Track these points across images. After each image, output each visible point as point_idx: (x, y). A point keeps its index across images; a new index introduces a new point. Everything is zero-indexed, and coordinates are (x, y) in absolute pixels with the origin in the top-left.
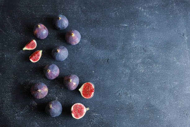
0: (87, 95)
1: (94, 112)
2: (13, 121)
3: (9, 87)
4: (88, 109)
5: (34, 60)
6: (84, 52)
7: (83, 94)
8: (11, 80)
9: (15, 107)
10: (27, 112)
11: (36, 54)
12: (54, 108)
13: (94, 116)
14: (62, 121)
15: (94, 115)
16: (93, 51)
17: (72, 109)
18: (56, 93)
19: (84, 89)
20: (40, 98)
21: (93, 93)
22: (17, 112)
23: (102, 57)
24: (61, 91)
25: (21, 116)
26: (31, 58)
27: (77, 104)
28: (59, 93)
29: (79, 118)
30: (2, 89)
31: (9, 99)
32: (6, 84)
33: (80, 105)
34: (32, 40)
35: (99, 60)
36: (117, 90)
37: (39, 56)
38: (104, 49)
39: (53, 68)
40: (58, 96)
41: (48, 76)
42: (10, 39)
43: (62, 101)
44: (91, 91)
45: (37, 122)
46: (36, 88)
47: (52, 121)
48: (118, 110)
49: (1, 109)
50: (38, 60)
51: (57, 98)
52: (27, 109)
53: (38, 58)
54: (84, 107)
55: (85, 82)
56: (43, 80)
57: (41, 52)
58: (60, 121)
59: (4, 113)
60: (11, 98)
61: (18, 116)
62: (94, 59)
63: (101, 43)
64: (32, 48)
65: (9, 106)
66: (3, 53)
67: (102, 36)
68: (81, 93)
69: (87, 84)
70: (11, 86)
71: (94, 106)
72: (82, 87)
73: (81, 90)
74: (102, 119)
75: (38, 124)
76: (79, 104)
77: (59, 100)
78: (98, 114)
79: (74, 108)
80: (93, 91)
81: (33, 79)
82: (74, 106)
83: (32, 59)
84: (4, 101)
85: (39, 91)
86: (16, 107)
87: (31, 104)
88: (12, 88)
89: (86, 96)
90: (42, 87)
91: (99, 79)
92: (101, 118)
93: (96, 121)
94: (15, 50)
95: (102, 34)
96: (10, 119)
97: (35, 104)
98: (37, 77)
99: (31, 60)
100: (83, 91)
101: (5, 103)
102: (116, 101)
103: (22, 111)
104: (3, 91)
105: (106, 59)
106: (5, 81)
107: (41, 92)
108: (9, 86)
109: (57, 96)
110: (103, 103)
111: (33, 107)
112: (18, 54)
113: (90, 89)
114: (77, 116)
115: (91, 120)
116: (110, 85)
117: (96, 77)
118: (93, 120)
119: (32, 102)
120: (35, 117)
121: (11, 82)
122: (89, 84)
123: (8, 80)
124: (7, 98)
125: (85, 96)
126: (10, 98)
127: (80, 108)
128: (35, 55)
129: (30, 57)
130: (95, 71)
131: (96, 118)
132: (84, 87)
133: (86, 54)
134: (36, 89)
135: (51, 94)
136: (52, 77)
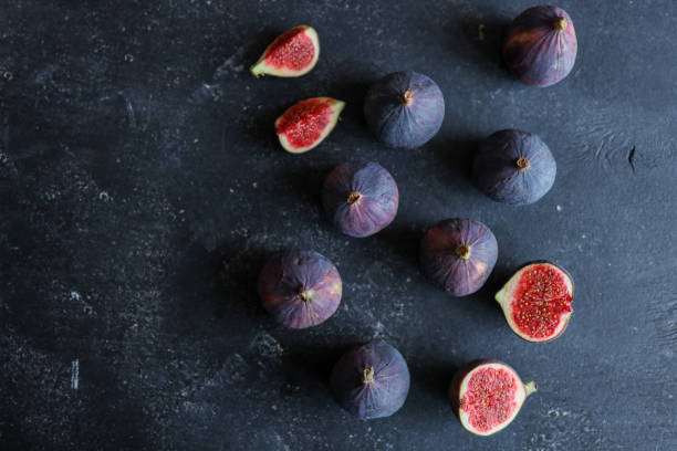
0: (538, 324)
1: (557, 400)
2: (170, 421)
3: (150, 259)
4: (531, 388)
5: (298, 143)
6: (518, 110)
7: (516, 318)
8: (158, 226)
9: (179, 356)
10: (237, 383)
11: (315, 113)
12: (382, 382)
13: (554, 423)
14: (399, 436)
15: (553, 415)
16: (559, 105)
17: (464, 389)
18: (376, 303)
19: (521, 293)
20: (305, 324)
21: (565, 317)
22: (188, 383)
23: (607, 138)
24: (398, 294)
25: (208, 401)
26: (284, 128)
27: (486, 366)
28: (387, 301)
29: (489, 433)
30: (116, 267)
31: (148, 319)
32: (136, 243)
33: (500, 371)
34: (300, 31)
35: (588, 152)
36: (671, 304)
37: (322, 124)
38: (615, 97)
39: (374, 183)
40: (384, 317)
41: (350, 221)
42: (154, 26)
43: (405, 342)
44: (559, 308)
45: (280, 434)
46: (289, 279)
47: (352, 433)
48: (667, 400)
49: (115, 362)
50: (316, 143)
51: (379, 325)
52: (238, 369)
53: (317, 136)
54: (518, 382)
55: (530, 263)
56: (317, 234)
57: (337, 107)
58: (389, 435)
59: (125, 382)
60: (160, 313)
61: (191, 398)
62: (566, 146)
63: (599, 69)
64: (295, 67)
65: (150, 348)
66: (120, 93)
67: (607, 32)
68: (508, 311)
69: (538, 269)
70: (161, 259)
71: (554, 375)
72: (514, 283)
73: (505, 297)
74: (592, 439)
75: (287, 440)
76: (496, 366)
77: (392, 338)
78: (573, 412)
79: (470, 384)
80: (566, 309)
81: (265, 228)
82: (475, 375)
83: (290, 136)
84: (125, 327)
85: (309, 294)
86: (185, 358)
87: (256, 348)
88: (165, 267)
89: (530, 331)
90: (321, 277)
91: (587, 248)
92: (587, 430)
93: (564, 444)
94: (177, 82)
95: (606, 23)
96: (157, 409)
97: (273, 349)
98: (286, 218)
99: (284, 140)
100: (516, 306)
101: (130, 336)
102: (662, 356)
103: (210, 376)
104: (121, 279)
105: (626, 148)
106: (133, 232)
107: (316, 301)
108: (148, 254)
109: (378, 318)
110: (600, 361)
111: (265, 360)
112: (190, 100)
113: (549, 297)
114: (481, 422)
115: (540, 439)
116: (639, 277)
117: (574, 236)
118: (547, 438)
119: (260, 339)
120: (274, 407)
121: (159, 239)
122: (550, 273)
123: (143, 227)
124: (141, 312)
125: (523, 330)
126: (155, 314)
127: (498, 388)
128: (305, 119)
129: (278, 122)
130: (565, 204)
131: (562, 429)
132: (521, 282)
133: (527, 118)
134: (294, 284)
135: (350, 306)
136: (366, 228)
